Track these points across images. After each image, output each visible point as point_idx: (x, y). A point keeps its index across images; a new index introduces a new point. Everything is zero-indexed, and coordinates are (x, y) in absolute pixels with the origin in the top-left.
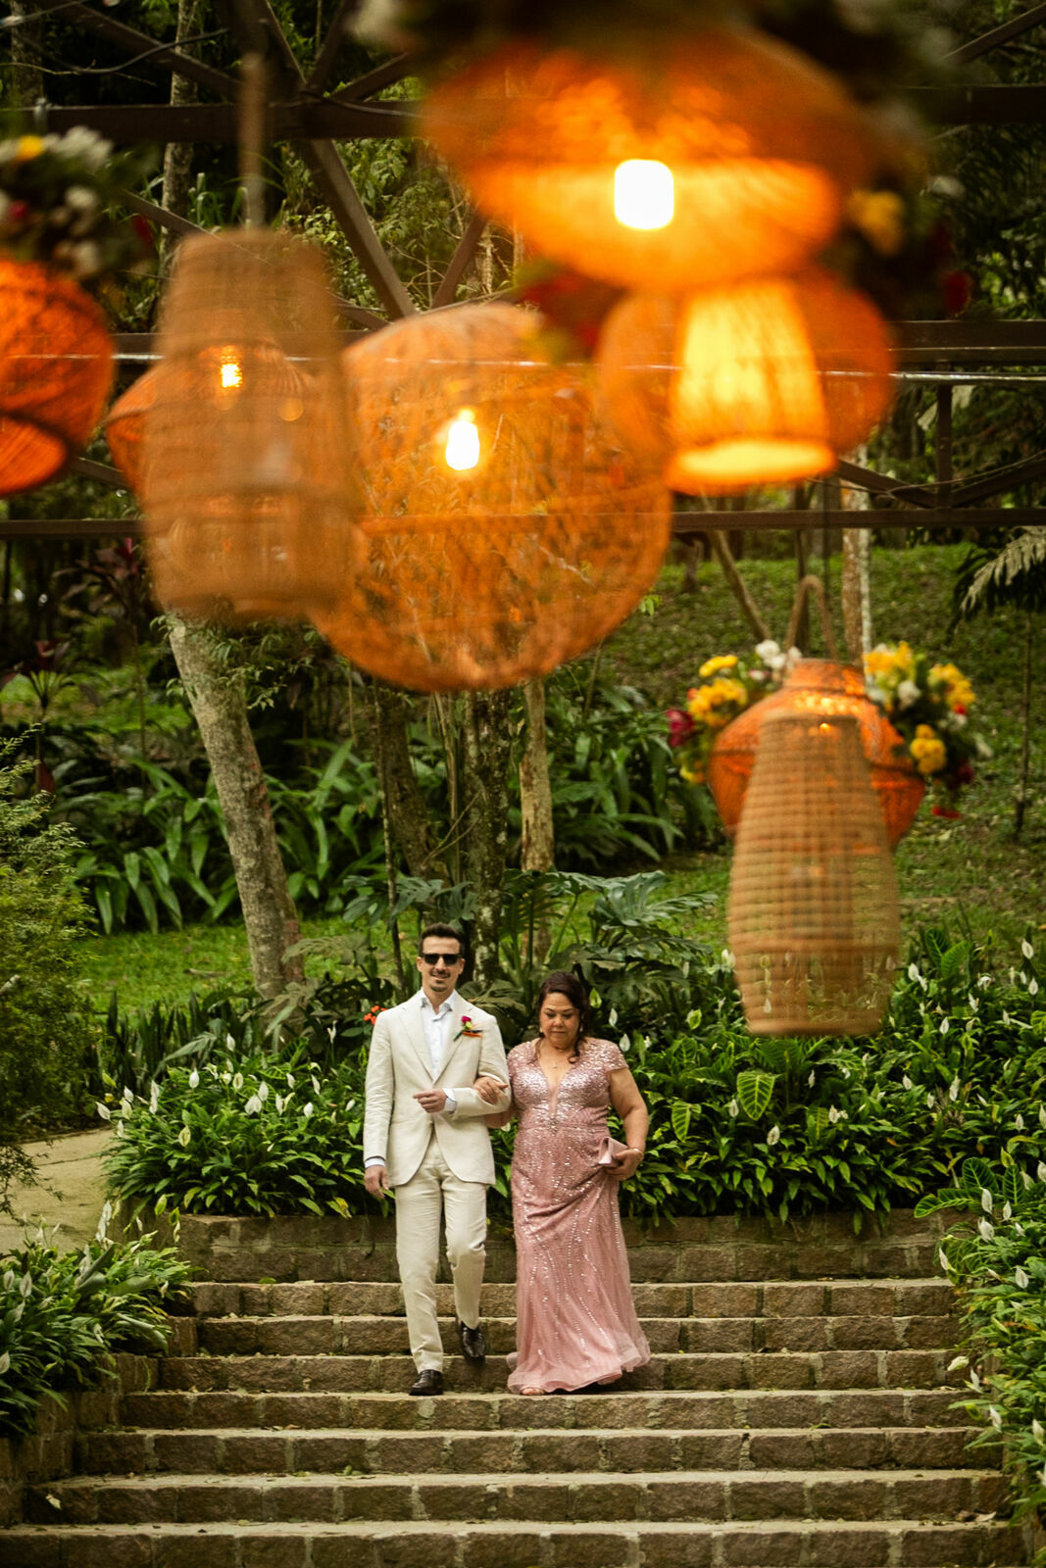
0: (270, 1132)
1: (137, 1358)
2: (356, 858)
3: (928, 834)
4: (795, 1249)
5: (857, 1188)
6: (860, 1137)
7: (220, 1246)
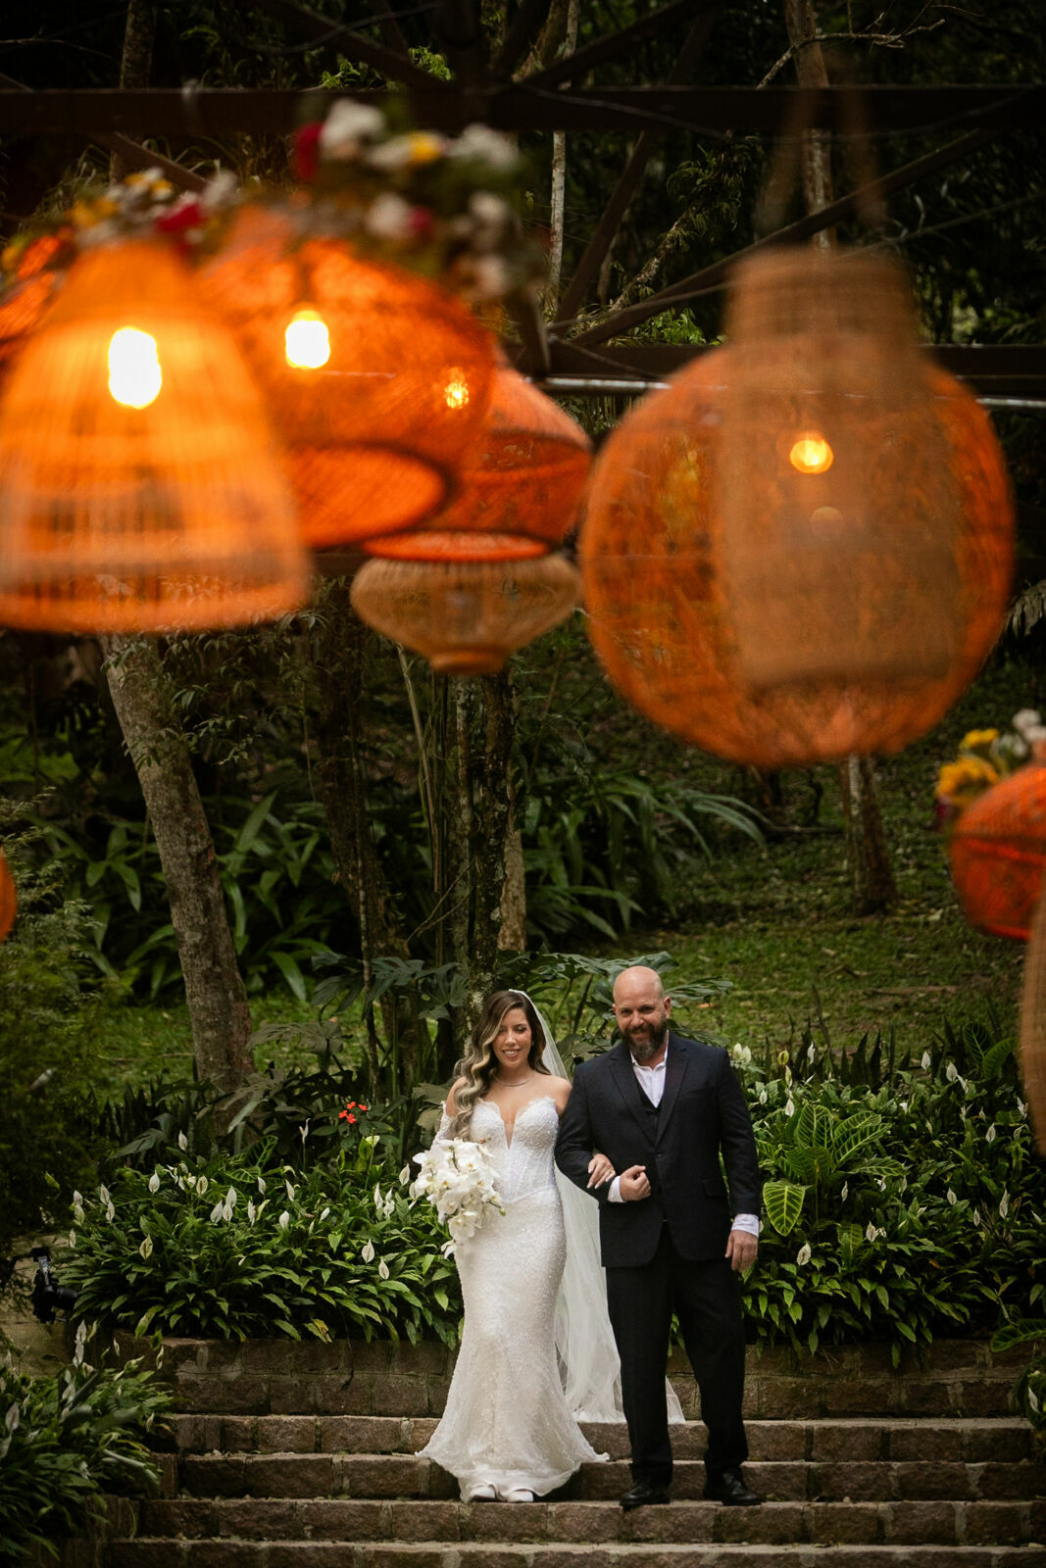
0: (240, 1244)
1: (120, 1500)
2: (277, 931)
3: (917, 914)
4: (824, 1383)
5: (896, 1315)
6: (899, 1258)
7: (186, 1372)
